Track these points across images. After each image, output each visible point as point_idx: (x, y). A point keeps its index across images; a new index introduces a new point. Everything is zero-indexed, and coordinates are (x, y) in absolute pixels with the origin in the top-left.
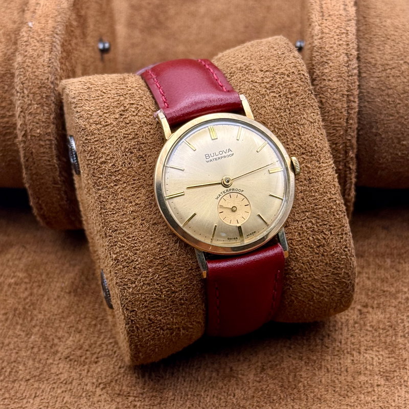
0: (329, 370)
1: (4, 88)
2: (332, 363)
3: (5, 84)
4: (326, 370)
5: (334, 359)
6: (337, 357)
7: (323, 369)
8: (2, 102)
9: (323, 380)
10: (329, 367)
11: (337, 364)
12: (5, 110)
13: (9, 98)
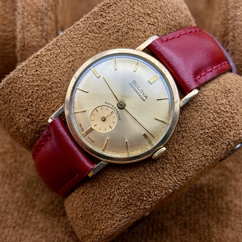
0: (233, 228)
1: (6, 10)
2: (235, 223)
3: (6, 8)
4: (231, 228)
5: (236, 219)
6: (238, 218)
7: (229, 227)
8: (4, 20)
9: (230, 236)
10: (233, 226)
11: (239, 223)
12: (6, 27)
13: (10, 18)
